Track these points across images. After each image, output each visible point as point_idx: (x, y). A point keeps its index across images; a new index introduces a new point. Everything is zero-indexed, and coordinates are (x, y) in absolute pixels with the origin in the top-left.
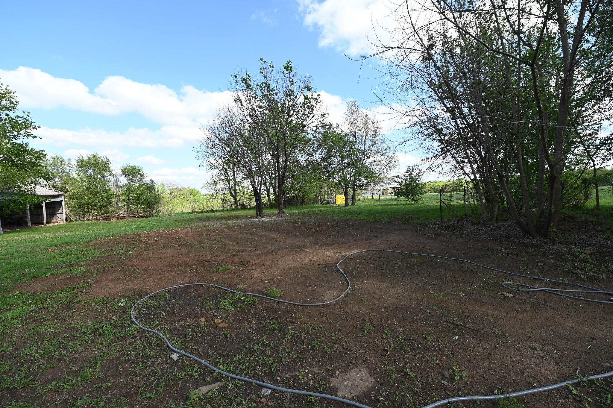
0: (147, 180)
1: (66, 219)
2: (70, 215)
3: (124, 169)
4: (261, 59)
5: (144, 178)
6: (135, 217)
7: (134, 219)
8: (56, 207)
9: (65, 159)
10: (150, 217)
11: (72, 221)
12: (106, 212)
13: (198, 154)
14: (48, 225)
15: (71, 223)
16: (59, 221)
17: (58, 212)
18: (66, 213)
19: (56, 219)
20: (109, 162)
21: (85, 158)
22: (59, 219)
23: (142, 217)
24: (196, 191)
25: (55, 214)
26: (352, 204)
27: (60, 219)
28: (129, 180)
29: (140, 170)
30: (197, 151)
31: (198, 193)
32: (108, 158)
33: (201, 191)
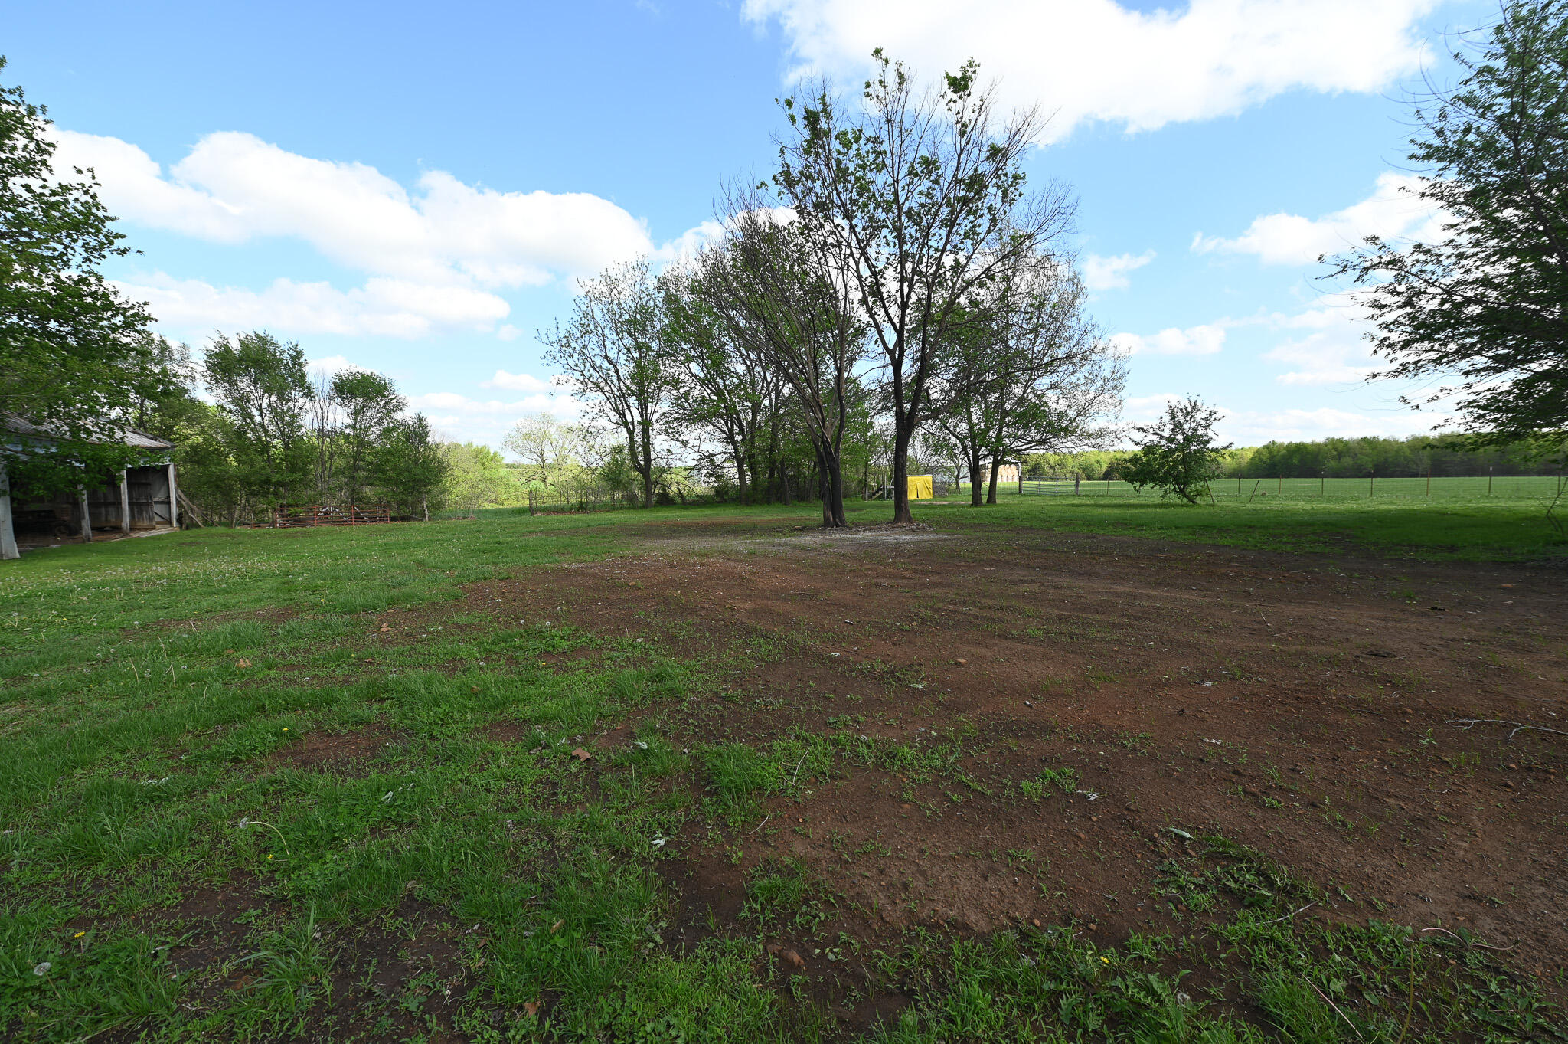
0: (406, 415)
1: (179, 519)
2: (192, 510)
3: (343, 382)
4: (877, 52)
5: (398, 407)
6: (374, 519)
7: (371, 525)
8: (149, 484)
9: (174, 344)
10: (415, 519)
11: (198, 526)
12: (291, 502)
13: (549, 348)
14: (134, 535)
15: (195, 531)
16: (158, 523)
17: (156, 499)
18: (178, 502)
19: (151, 519)
20: (302, 360)
21: (235, 345)
22: (157, 519)
23: (393, 519)
24: (488, 453)
25: (147, 504)
26: (988, 502)
27: (159, 519)
28: (356, 413)
29: (385, 387)
30: (547, 341)
31: (495, 458)
32: (300, 348)
33: (502, 455)
